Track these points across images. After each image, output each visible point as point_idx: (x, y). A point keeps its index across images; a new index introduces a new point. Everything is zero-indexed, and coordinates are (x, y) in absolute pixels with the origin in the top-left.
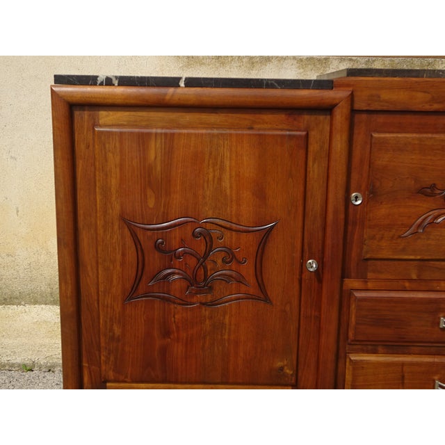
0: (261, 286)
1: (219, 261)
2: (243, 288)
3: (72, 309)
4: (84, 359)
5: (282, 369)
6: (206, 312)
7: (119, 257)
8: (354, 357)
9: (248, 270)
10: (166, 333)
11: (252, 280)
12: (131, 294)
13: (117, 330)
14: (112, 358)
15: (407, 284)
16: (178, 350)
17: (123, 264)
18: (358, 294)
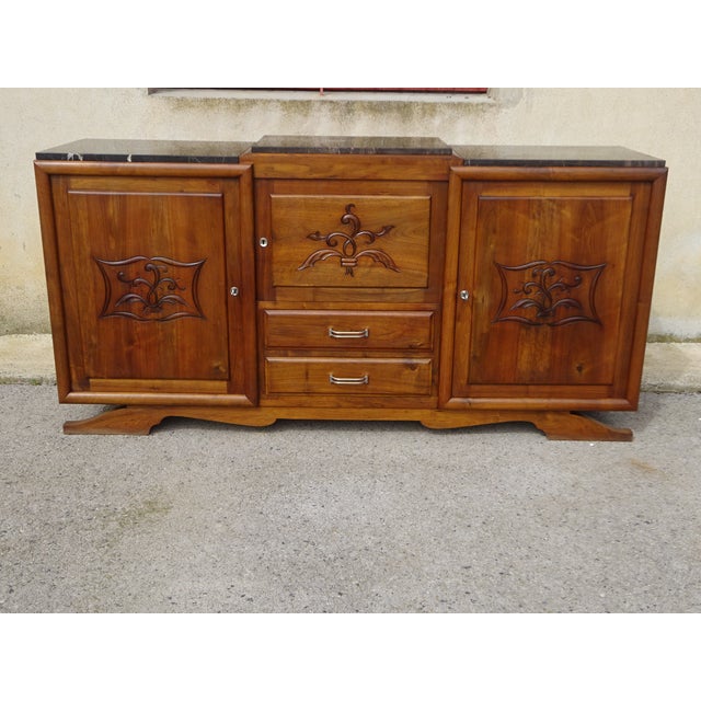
0: (198, 307)
1: (166, 288)
2: (184, 309)
3: (59, 323)
4: (71, 361)
5: (217, 368)
6: (159, 325)
7: (92, 285)
8: (269, 359)
9: (187, 295)
10: (131, 342)
11: (191, 301)
12: (103, 313)
13: (94, 340)
14: (92, 360)
15: (305, 305)
16: (140, 354)
17: (95, 291)
18: (269, 313)
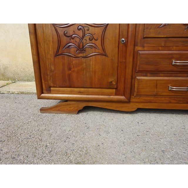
0: (104, 49)
1: (88, 40)
2: (97, 51)
3: (36, 59)
4: (42, 79)
5: (111, 82)
6: (83, 60)
7: (51, 39)
8: (138, 78)
9: (98, 43)
10: (70, 69)
11: (100, 47)
12: (57, 55)
13: (53, 68)
14: (52, 78)
15: (160, 48)
16: (74, 75)
17: (53, 42)
18: (140, 52)
